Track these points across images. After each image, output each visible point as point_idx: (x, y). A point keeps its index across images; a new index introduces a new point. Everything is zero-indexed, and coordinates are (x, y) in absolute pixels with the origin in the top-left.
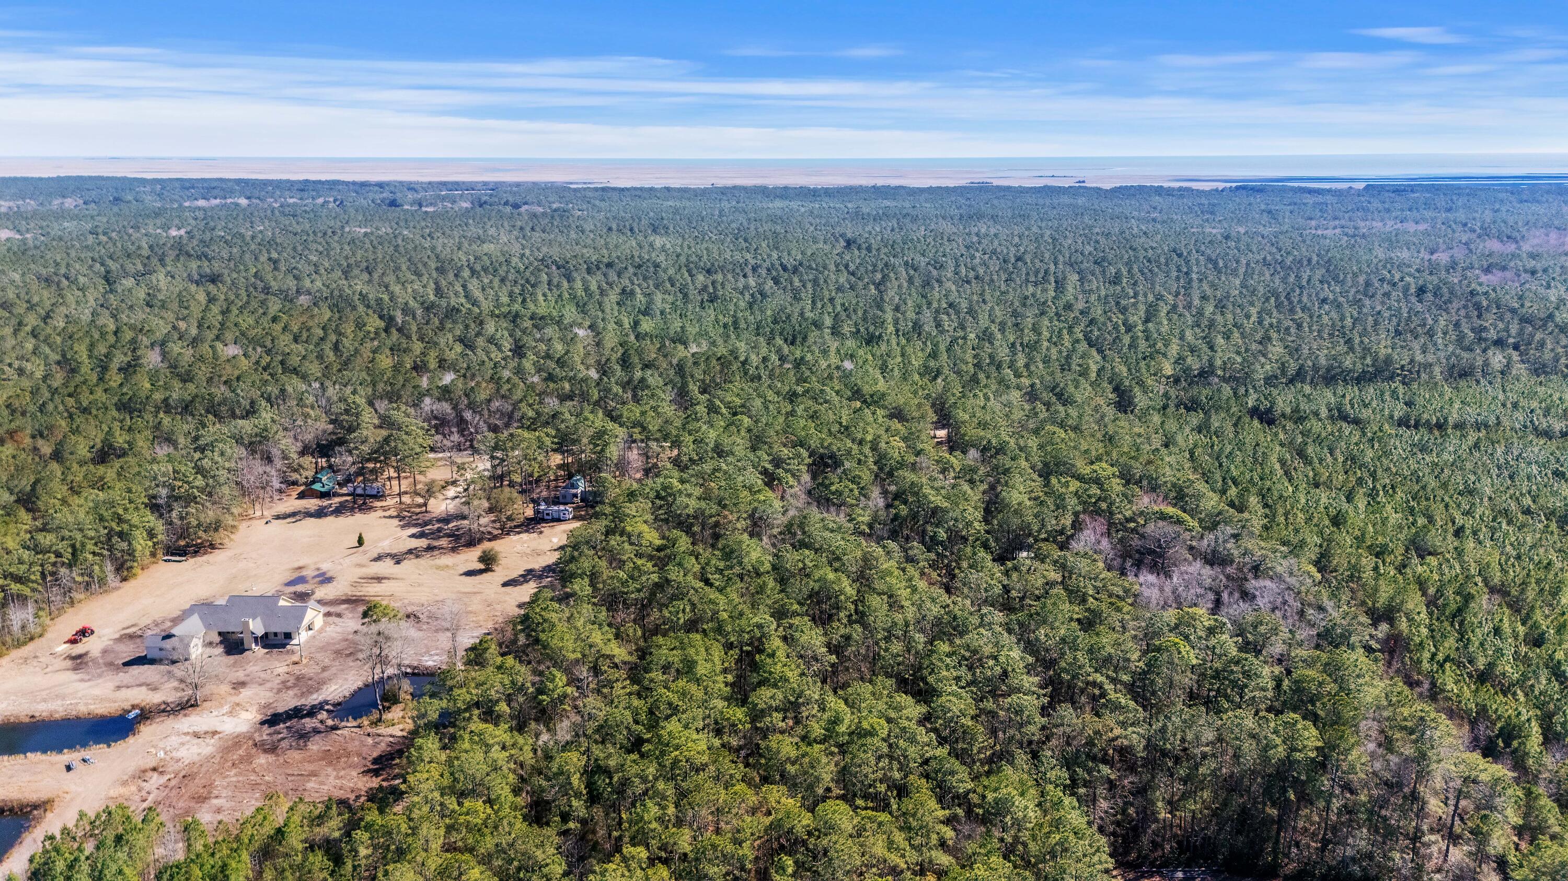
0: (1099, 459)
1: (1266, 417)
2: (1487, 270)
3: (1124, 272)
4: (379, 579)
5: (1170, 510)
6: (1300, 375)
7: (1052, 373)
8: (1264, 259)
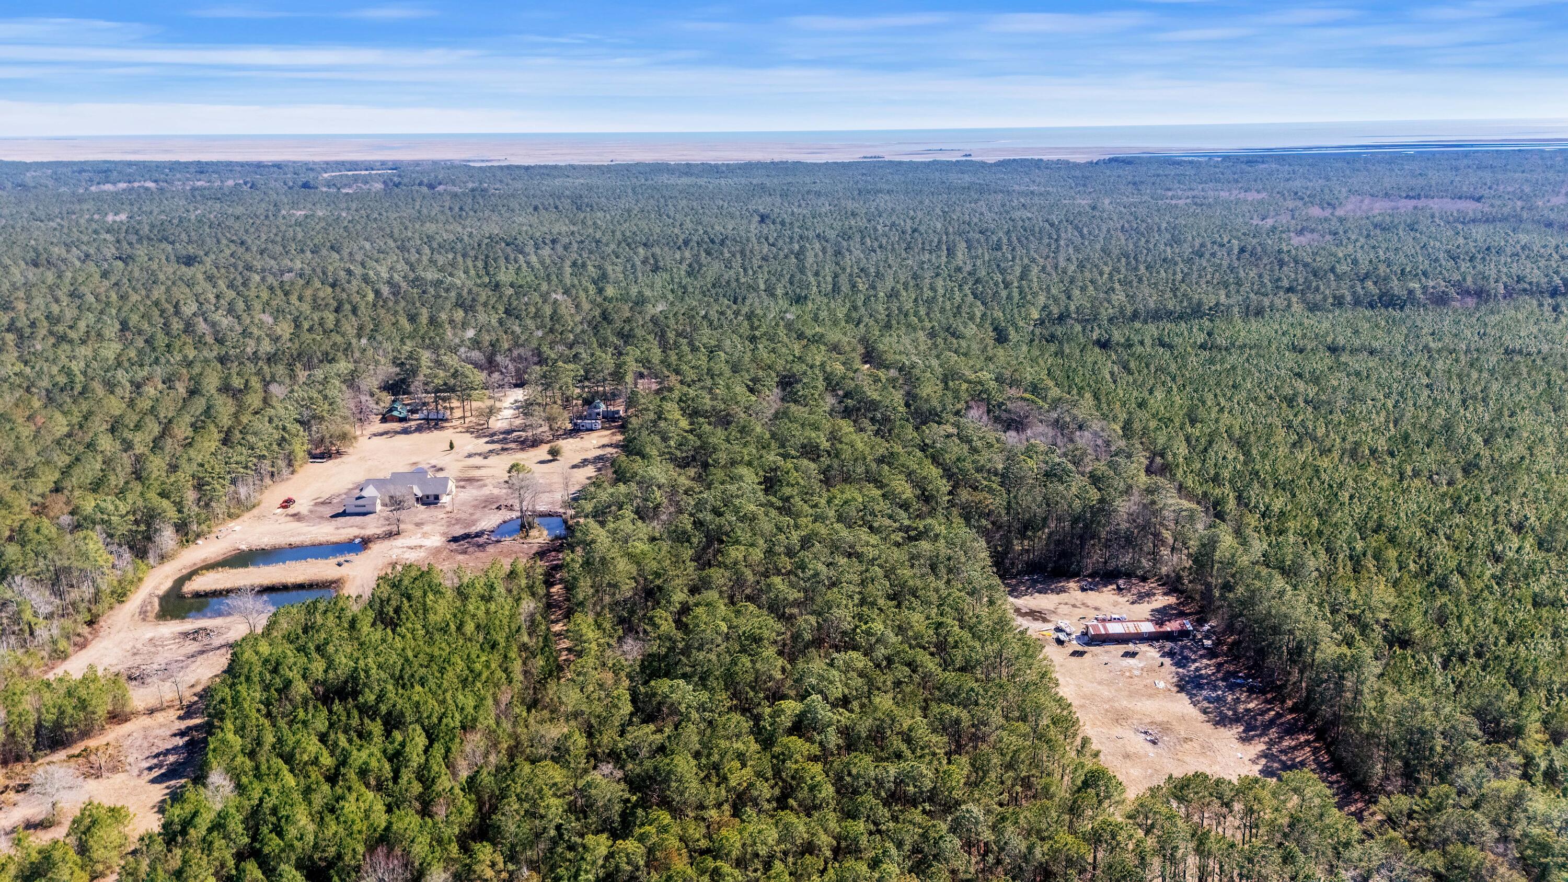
0: (982, 370)
1: (1104, 345)
2: (1300, 232)
3: (1005, 241)
4: (478, 468)
5: (1027, 396)
6: (1135, 316)
7: (947, 318)
8: (1123, 227)
